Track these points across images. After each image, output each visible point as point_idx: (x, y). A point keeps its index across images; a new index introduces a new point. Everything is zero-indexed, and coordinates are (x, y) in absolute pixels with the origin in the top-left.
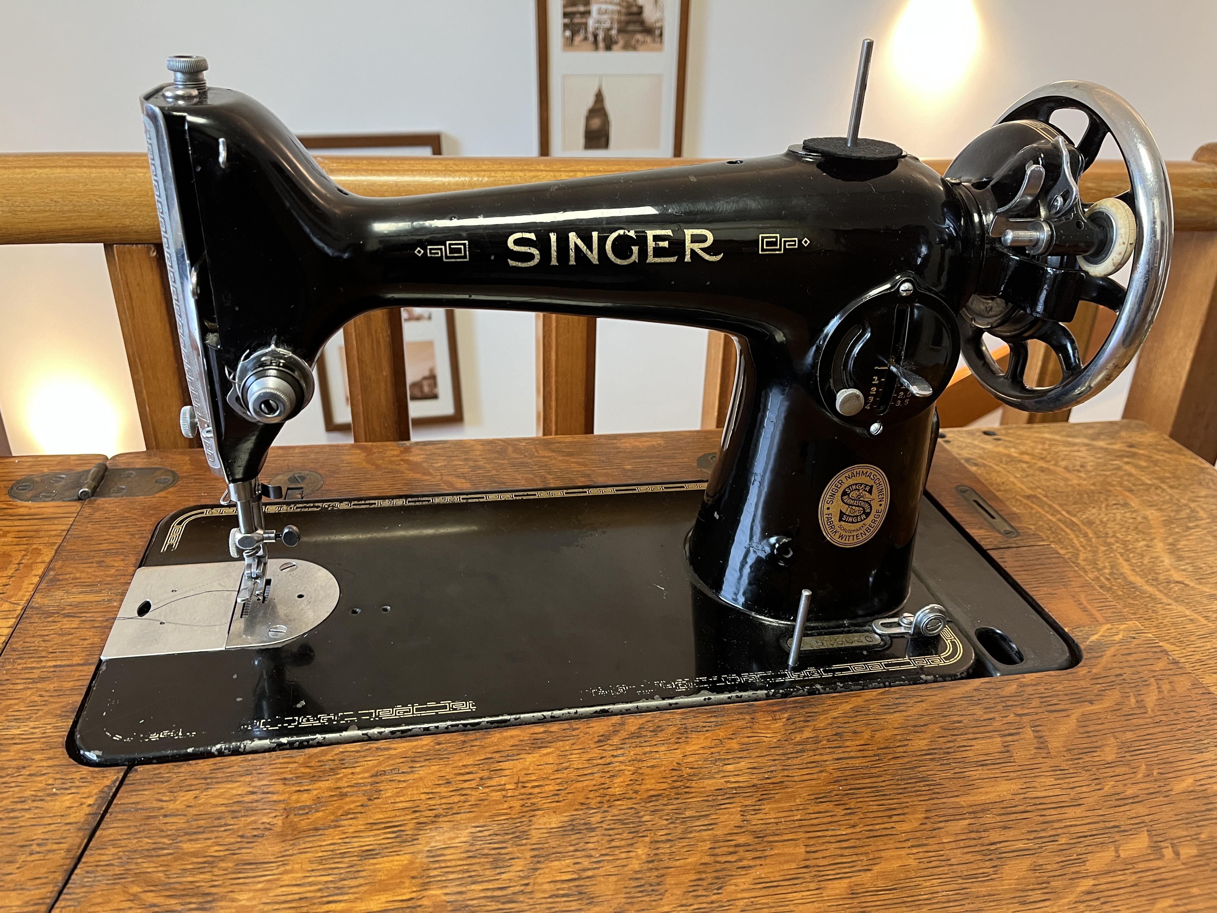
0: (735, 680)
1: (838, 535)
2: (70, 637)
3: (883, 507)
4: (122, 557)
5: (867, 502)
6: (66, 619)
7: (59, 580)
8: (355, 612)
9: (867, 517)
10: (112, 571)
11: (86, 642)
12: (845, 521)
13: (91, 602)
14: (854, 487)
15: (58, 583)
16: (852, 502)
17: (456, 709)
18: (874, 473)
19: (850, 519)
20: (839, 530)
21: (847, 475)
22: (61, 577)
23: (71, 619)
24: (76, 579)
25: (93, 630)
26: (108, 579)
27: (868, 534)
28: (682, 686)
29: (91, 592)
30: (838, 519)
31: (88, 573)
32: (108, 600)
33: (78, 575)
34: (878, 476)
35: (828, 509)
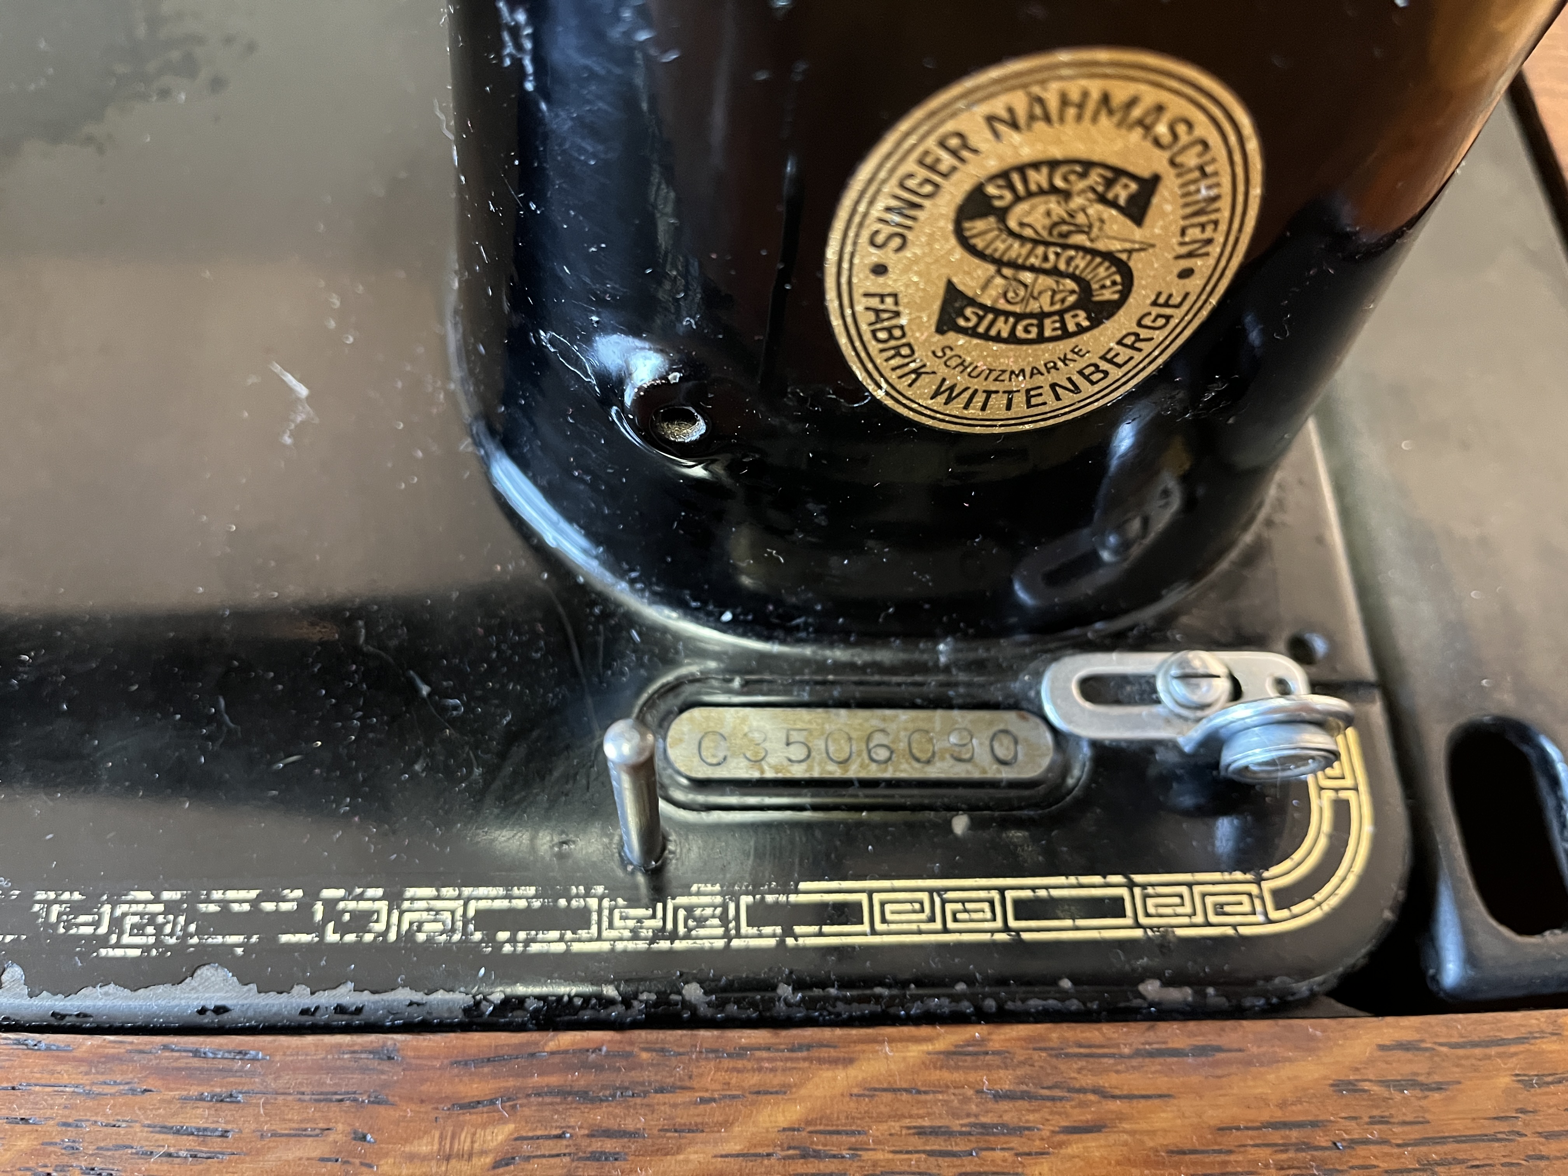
0: (362, 921)
1: (927, 385)
3: (1194, 284)
5: (1109, 257)
9: (1095, 323)
12: (972, 332)
14: (1039, 178)
16: (1017, 250)
18: (1177, 106)
19: (1003, 327)
20: (932, 364)
21: (998, 106)
27: (1087, 389)
28: (138, 929)
30: (930, 316)
34: (1204, 129)
35: (880, 270)
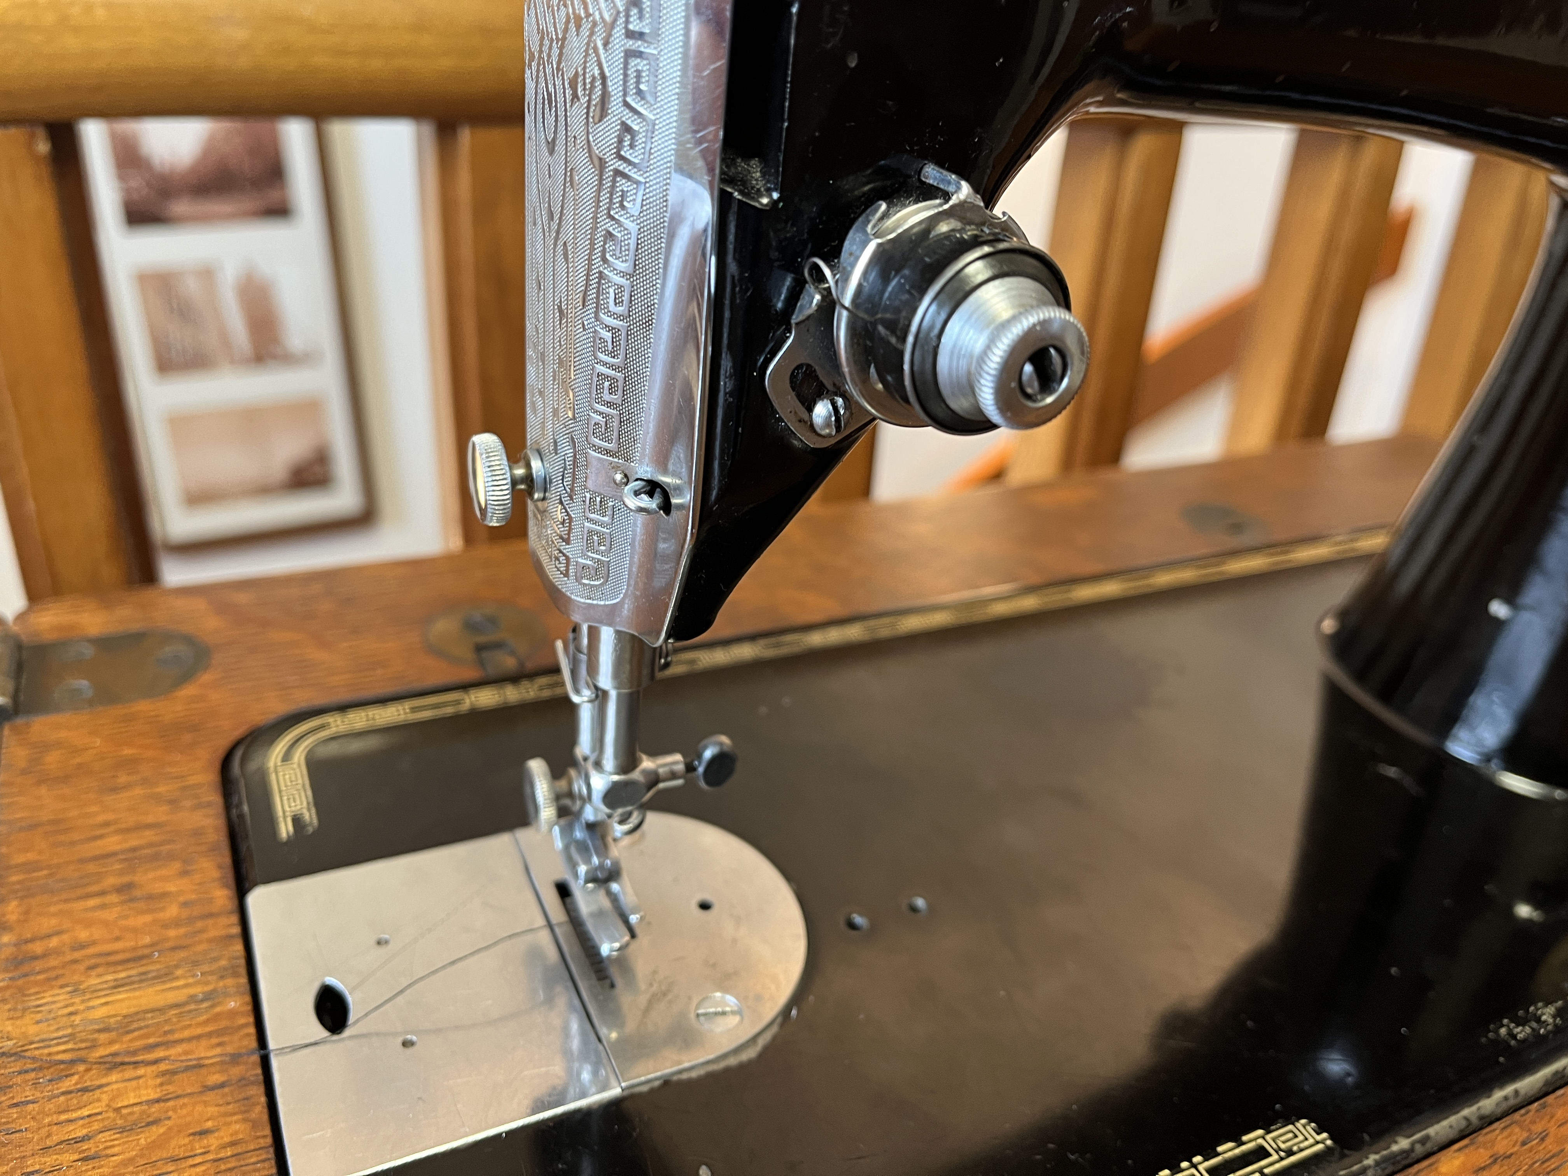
2: (157, 1131)
4: (177, 866)
6: (114, 1077)
7: (35, 958)
8: (852, 926)
10: (172, 911)
11: (213, 1141)
13: (161, 1010)
15: (39, 965)
17: (1290, 1153)
22: (38, 948)
23: (130, 1073)
24: (82, 946)
25: (210, 1096)
26: (172, 933)
29: (144, 979)
31: (106, 924)
32: (207, 997)
33: (83, 935)
